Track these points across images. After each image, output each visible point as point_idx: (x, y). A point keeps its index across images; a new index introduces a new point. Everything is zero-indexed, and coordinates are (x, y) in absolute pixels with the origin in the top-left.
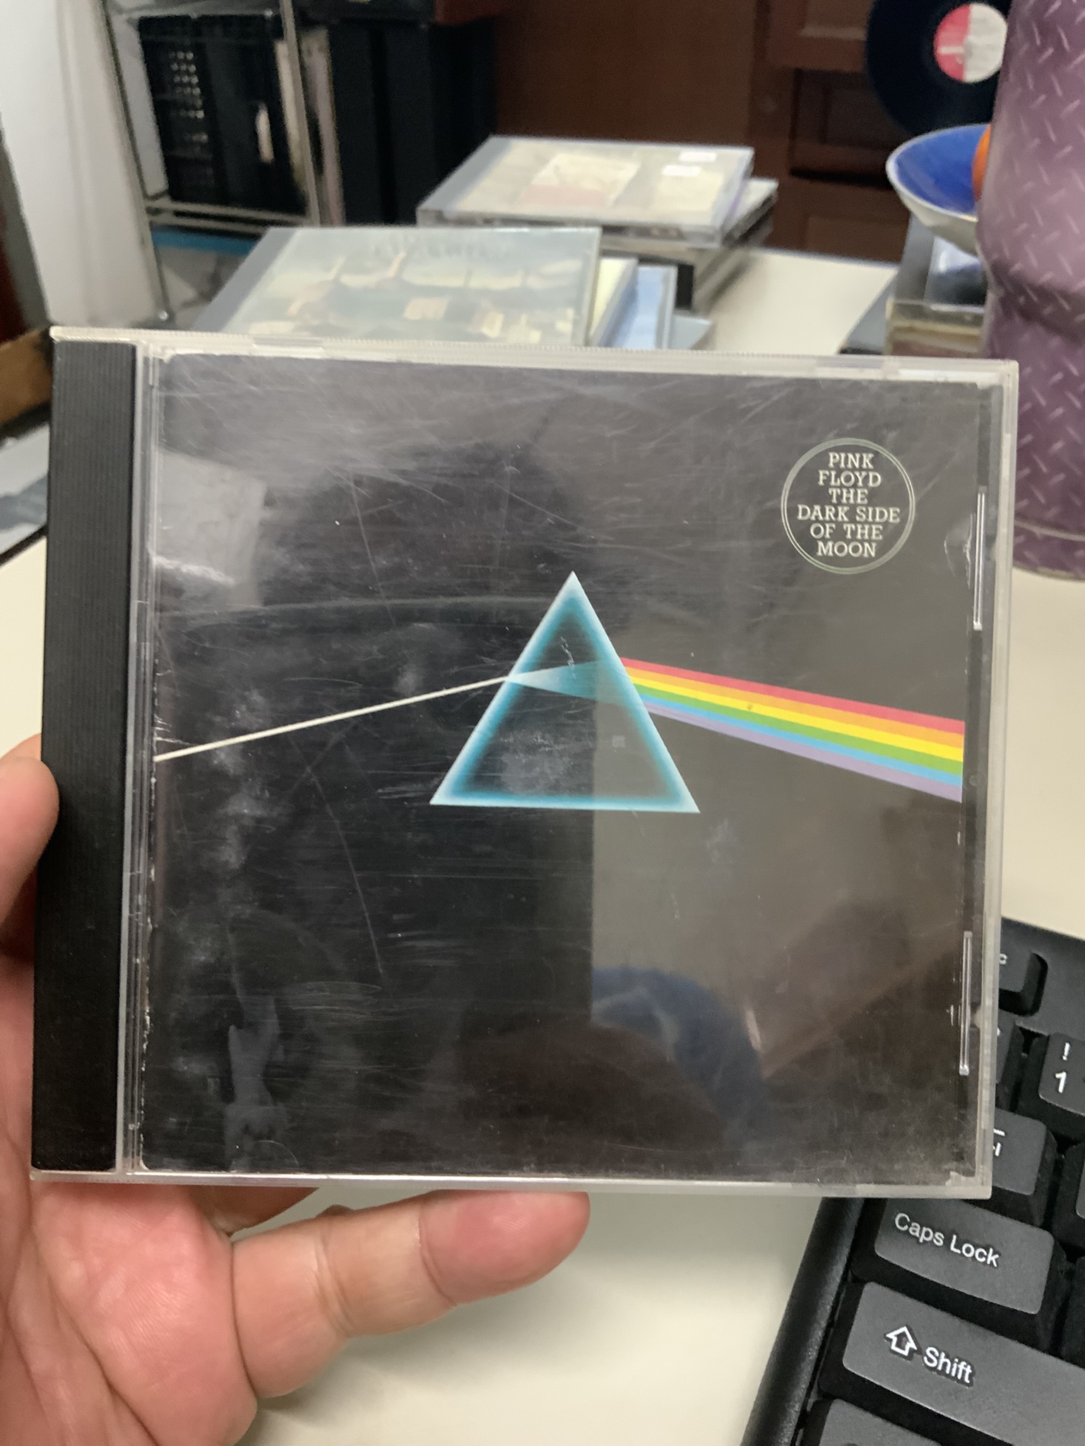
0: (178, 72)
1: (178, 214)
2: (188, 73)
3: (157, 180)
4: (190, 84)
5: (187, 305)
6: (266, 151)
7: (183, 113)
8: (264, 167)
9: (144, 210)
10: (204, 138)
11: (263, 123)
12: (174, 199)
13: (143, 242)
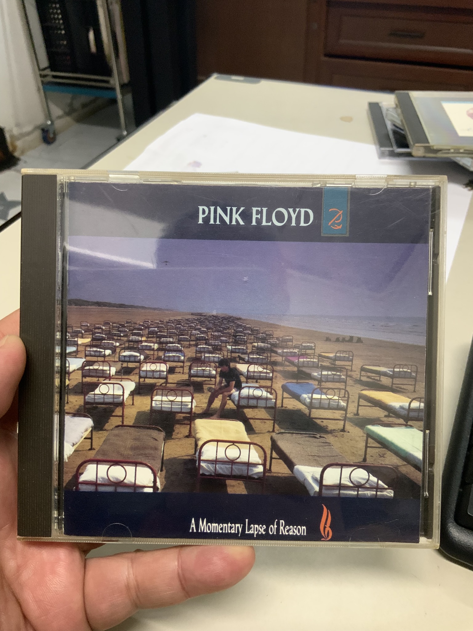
0: (53, 13)
1: (55, 77)
2: (57, 13)
3: (44, 62)
4: (58, 19)
5: (59, 117)
6: (93, 48)
7: (55, 32)
8: (92, 55)
9: (39, 75)
10: (65, 43)
11: (91, 35)
12: (52, 70)
13: (39, 90)
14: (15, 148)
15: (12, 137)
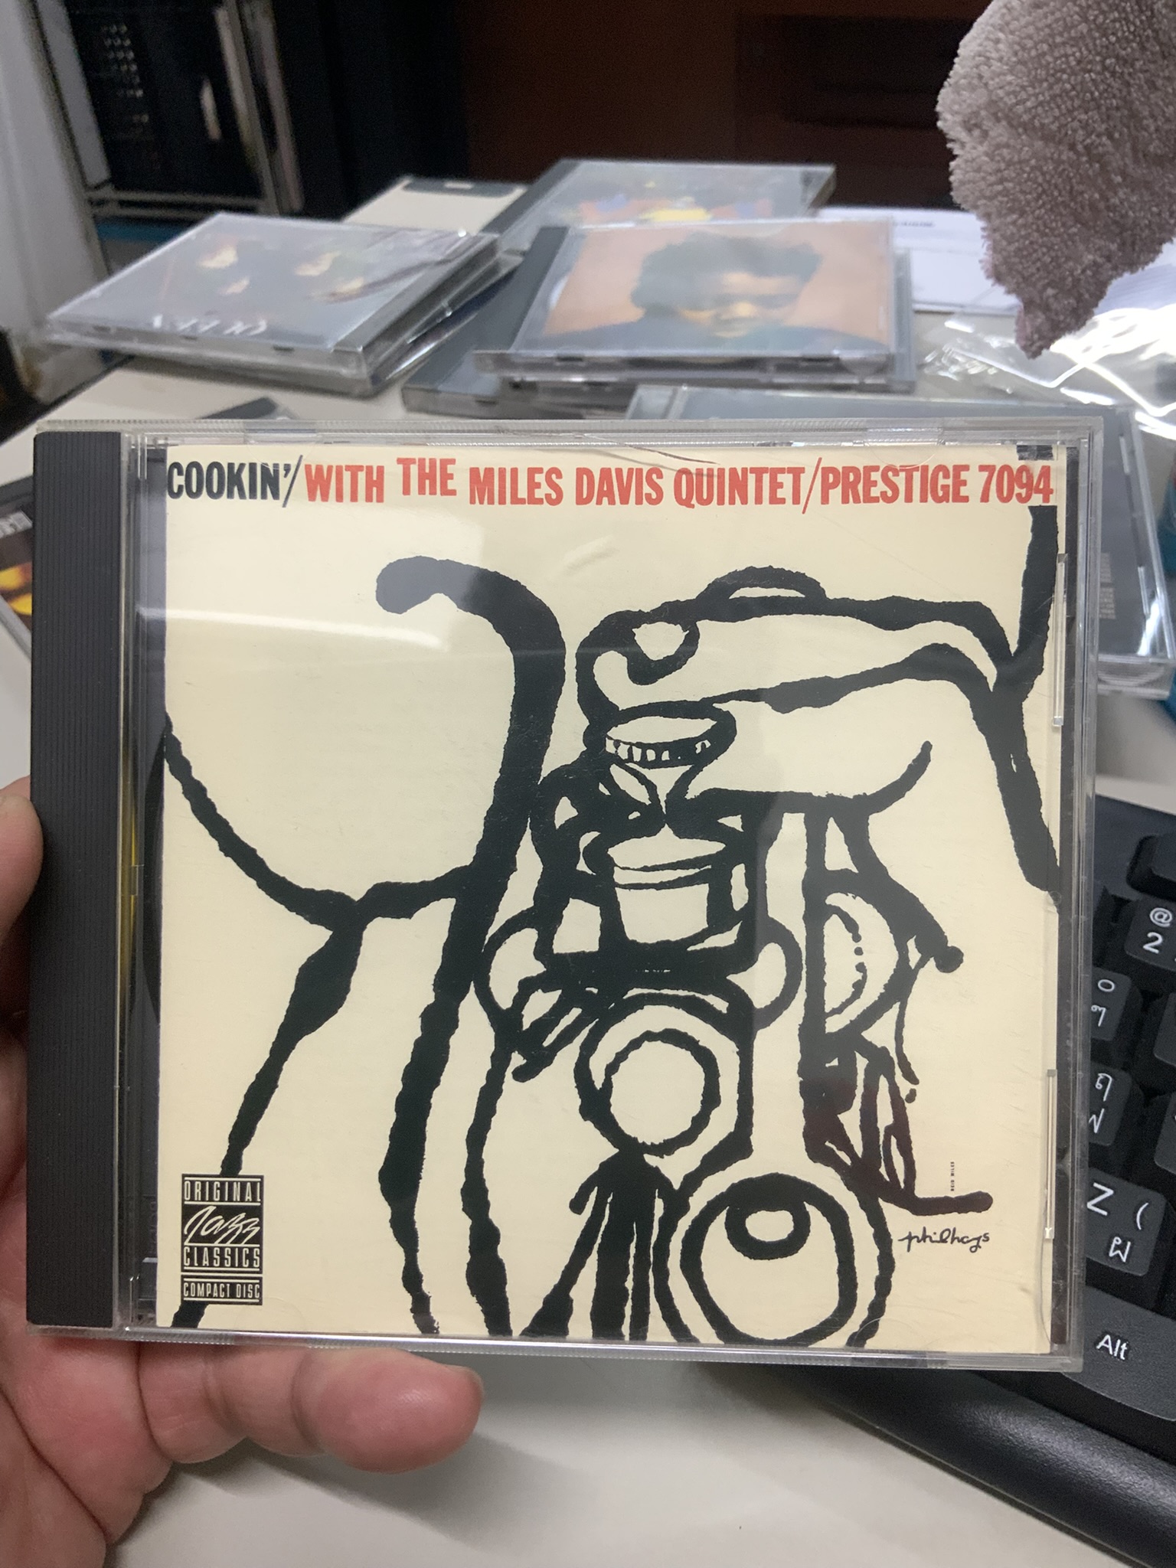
0: (112, 46)
1: (123, 204)
2: (122, 47)
3: (98, 169)
4: (126, 61)
6: (214, 130)
7: (120, 93)
8: (213, 145)
9: (85, 202)
10: (146, 118)
11: (207, 99)
12: (118, 188)
13: (87, 237)
14: (35, 377)
15: (29, 352)
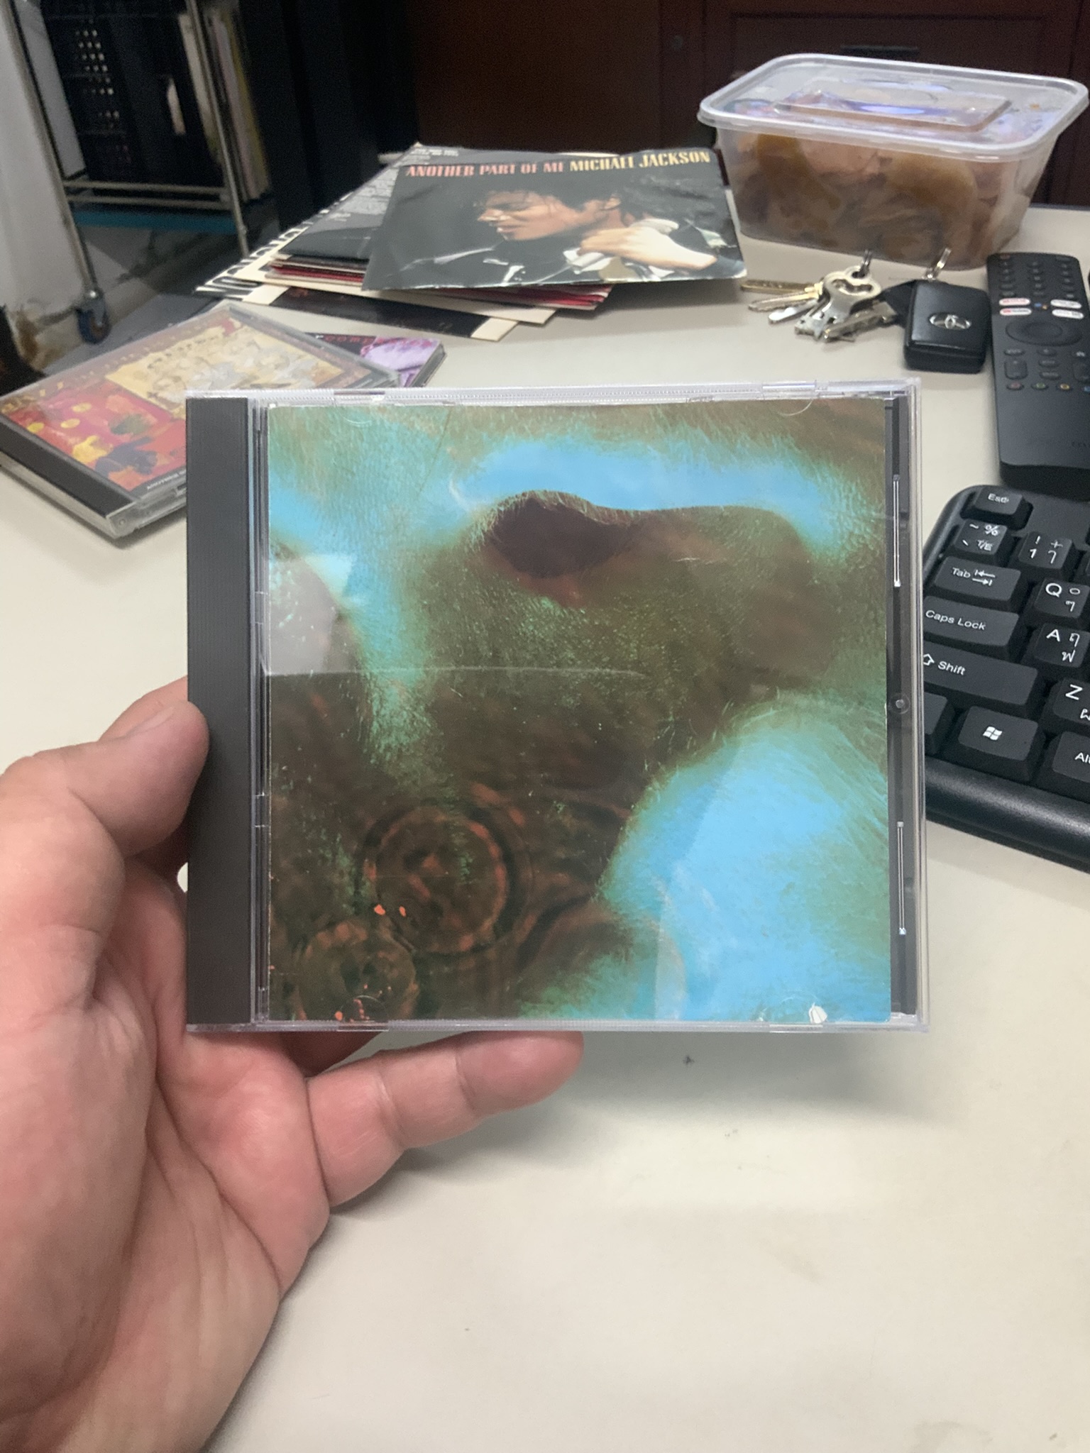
0: (85, 50)
1: (98, 192)
2: (96, 52)
3: (74, 161)
4: (100, 64)
5: (117, 282)
6: (178, 124)
7: (94, 92)
8: (178, 139)
9: (63, 191)
10: (116, 114)
11: (172, 96)
12: (93, 178)
13: (66, 222)
14: (31, 350)
15: (24, 326)
